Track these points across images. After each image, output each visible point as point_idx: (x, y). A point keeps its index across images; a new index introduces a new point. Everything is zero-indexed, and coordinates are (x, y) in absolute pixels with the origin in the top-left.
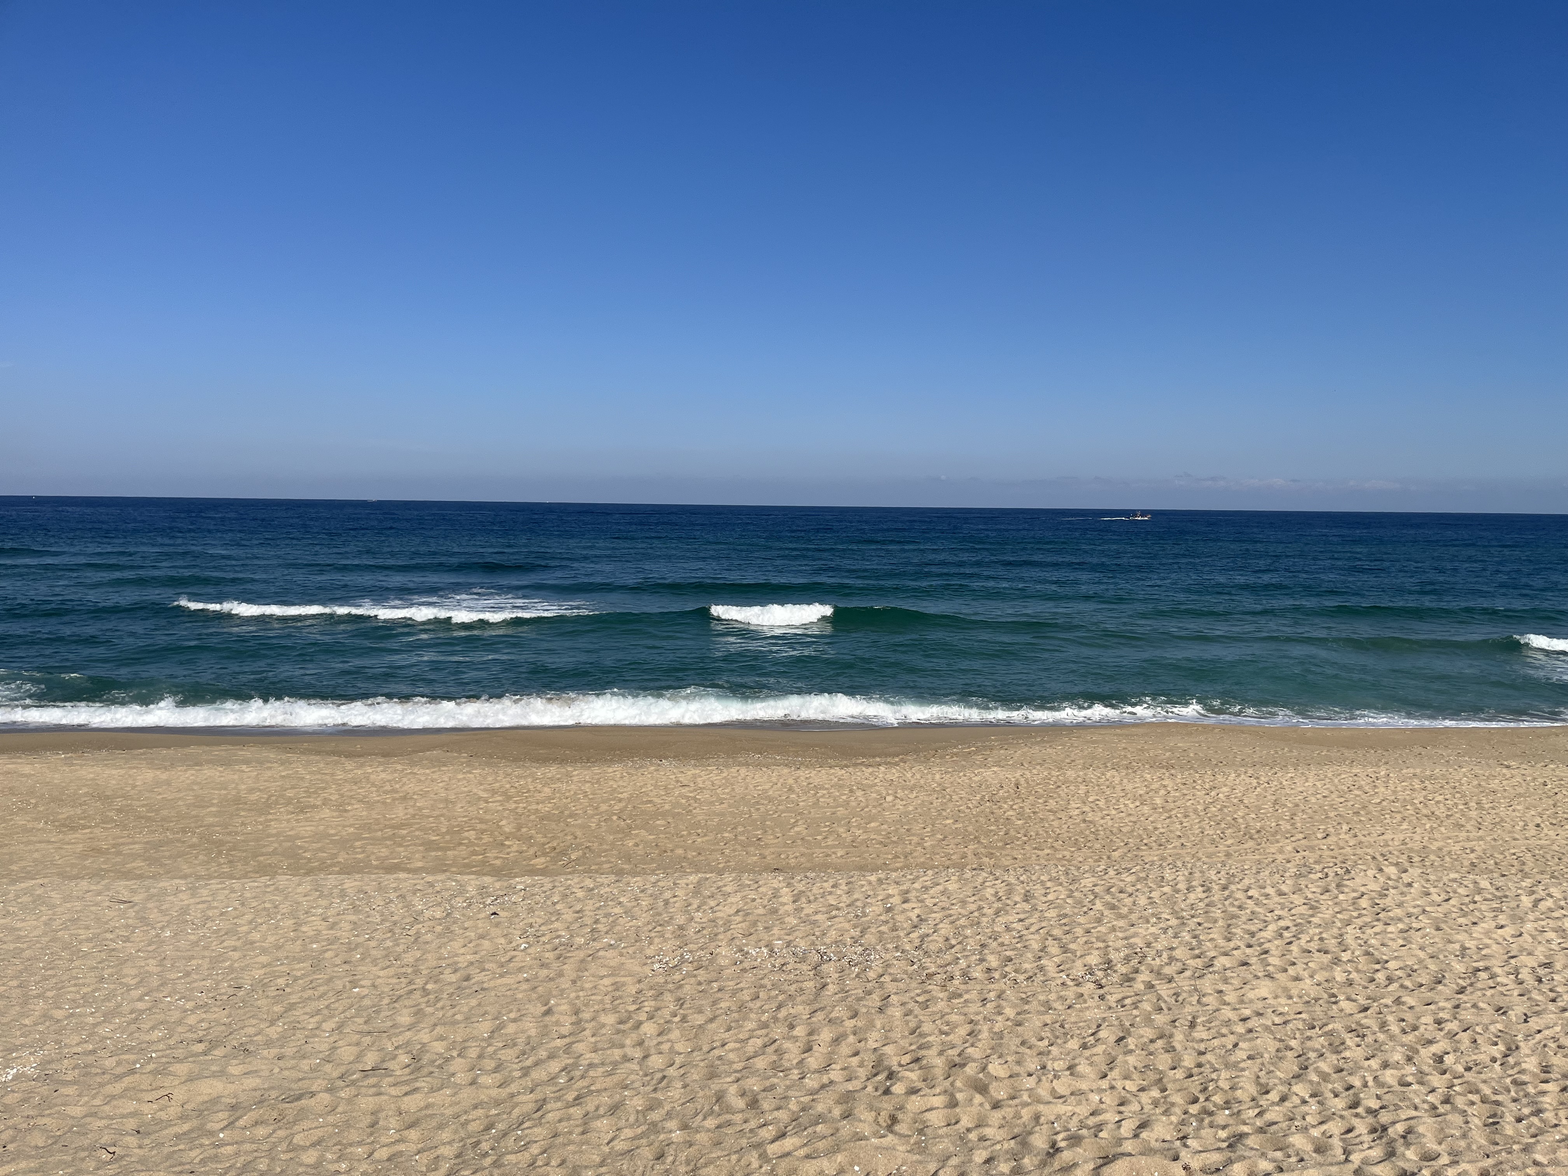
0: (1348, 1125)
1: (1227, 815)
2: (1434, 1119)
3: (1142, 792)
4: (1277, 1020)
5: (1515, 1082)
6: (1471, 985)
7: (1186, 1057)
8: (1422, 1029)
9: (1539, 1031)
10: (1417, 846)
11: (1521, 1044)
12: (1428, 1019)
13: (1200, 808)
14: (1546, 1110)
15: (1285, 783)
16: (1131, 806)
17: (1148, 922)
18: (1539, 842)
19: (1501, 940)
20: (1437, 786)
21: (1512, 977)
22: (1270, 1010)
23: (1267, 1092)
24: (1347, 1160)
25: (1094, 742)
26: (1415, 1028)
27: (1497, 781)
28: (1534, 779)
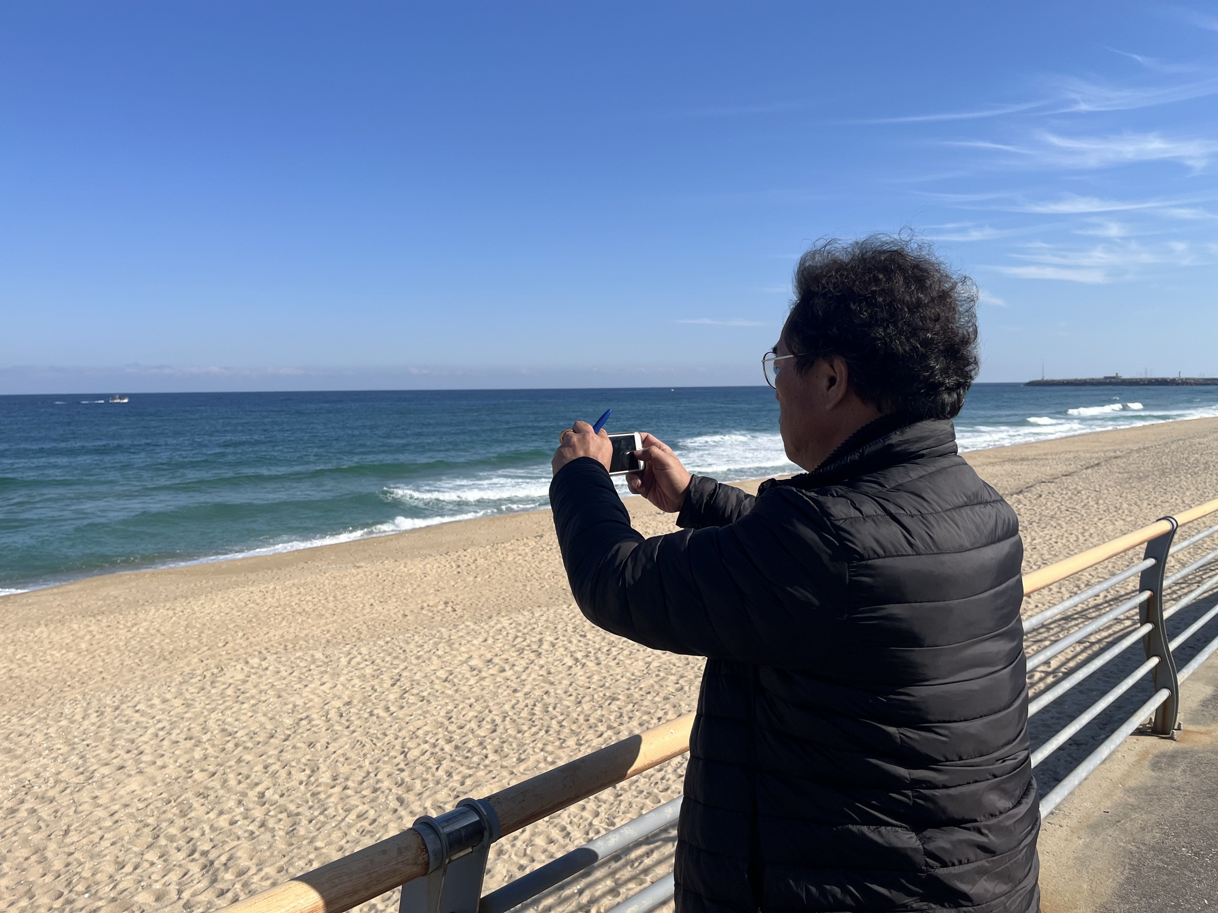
0: (185, 871)
1: (145, 645)
2: (250, 843)
3: (68, 641)
4: (141, 805)
5: (313, 795)
6: (295, 732)
7: (56, 862)
8: (253, 777)
9: (335, 752)
10: (290, 637)
11: (321, 766)
12: (259, 768)
13: (121, 643)
14: (330, 807)
15: (196, 609)
16: (58, 655)
17: (40, 755)
18: (372, 616)
19: (321, 694)
20: (308, 590)
21: (324, 718)
22: (136, 800)
23: (123, 867)
24: (179, 898)
25: (29, 604)
26: (248, 777)
27: (348, 579)
28: (372, 573)
